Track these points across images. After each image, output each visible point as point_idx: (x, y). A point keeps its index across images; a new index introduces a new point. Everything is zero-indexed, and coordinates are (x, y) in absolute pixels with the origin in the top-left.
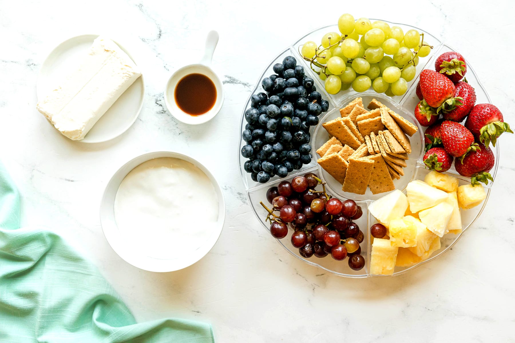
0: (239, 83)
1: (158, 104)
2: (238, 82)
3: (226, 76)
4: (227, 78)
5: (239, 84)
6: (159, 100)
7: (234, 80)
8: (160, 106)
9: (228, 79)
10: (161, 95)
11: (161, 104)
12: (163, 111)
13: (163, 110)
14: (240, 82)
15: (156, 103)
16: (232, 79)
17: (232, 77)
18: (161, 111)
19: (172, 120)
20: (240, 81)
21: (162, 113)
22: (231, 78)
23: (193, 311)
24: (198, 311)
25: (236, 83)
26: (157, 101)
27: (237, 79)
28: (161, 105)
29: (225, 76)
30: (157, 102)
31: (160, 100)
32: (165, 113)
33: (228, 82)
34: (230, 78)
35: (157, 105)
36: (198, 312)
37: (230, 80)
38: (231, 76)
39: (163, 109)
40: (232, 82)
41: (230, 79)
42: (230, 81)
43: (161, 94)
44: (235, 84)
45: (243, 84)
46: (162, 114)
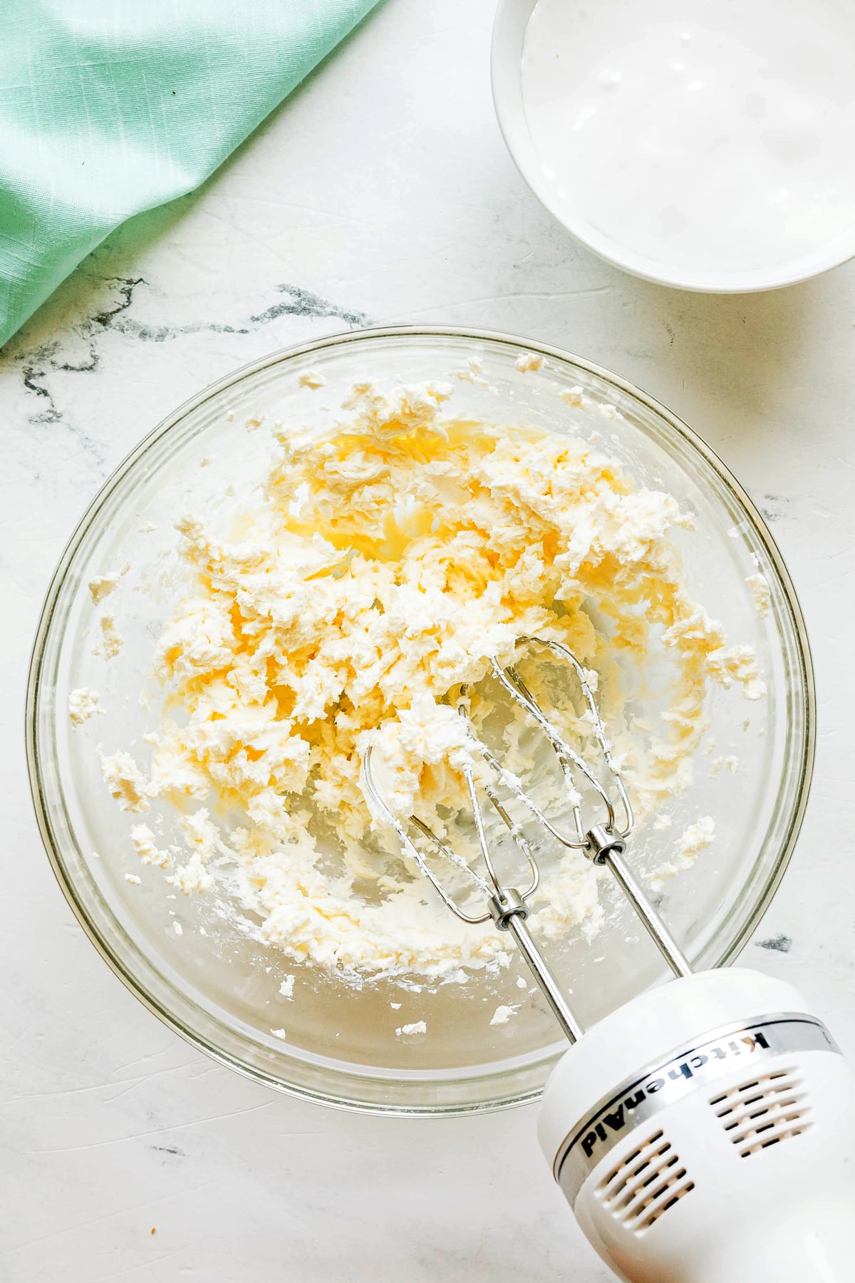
0: (332, 314)
1: (33, 387)
2: (329, 309)
3: (283, 288)
4: (286, 294)
5: (332, 317)
6: (39, 372)
7: (313, 302)
8: (43, 395)
9: (290, 300)
10: (46, 353)
11: (43, 388)
12: (50, 415)
13: (51, 412)
14: (334, 311)
15: (27, 383)
16: (304, 299)
17: (303, 292)
18: (44, 413)
19: (85, 447)
20: (336, 308)
21: (50, 420)
22: (303, 296)
23: (155, 1148)
24: (172, 1149)
25: (318, 313)
26: (29, 377)
27: (325, 299)
28: (45, 393)
29: (279, 286)
30: (32, 381)
31: (42, 374)
32: (59, 419)
33: (291, 310)
34: (299, 295)
35: (30, 390)
36: (174, 1152)
37: (299, 303)
38: (302, 289)
39: (53, 406)
40: (304, 309)
41: (297, 299)
42: (296, 306)
43: (46, 350)
44: (317, 319)
45: (345, 317)
46: (48, 425)
